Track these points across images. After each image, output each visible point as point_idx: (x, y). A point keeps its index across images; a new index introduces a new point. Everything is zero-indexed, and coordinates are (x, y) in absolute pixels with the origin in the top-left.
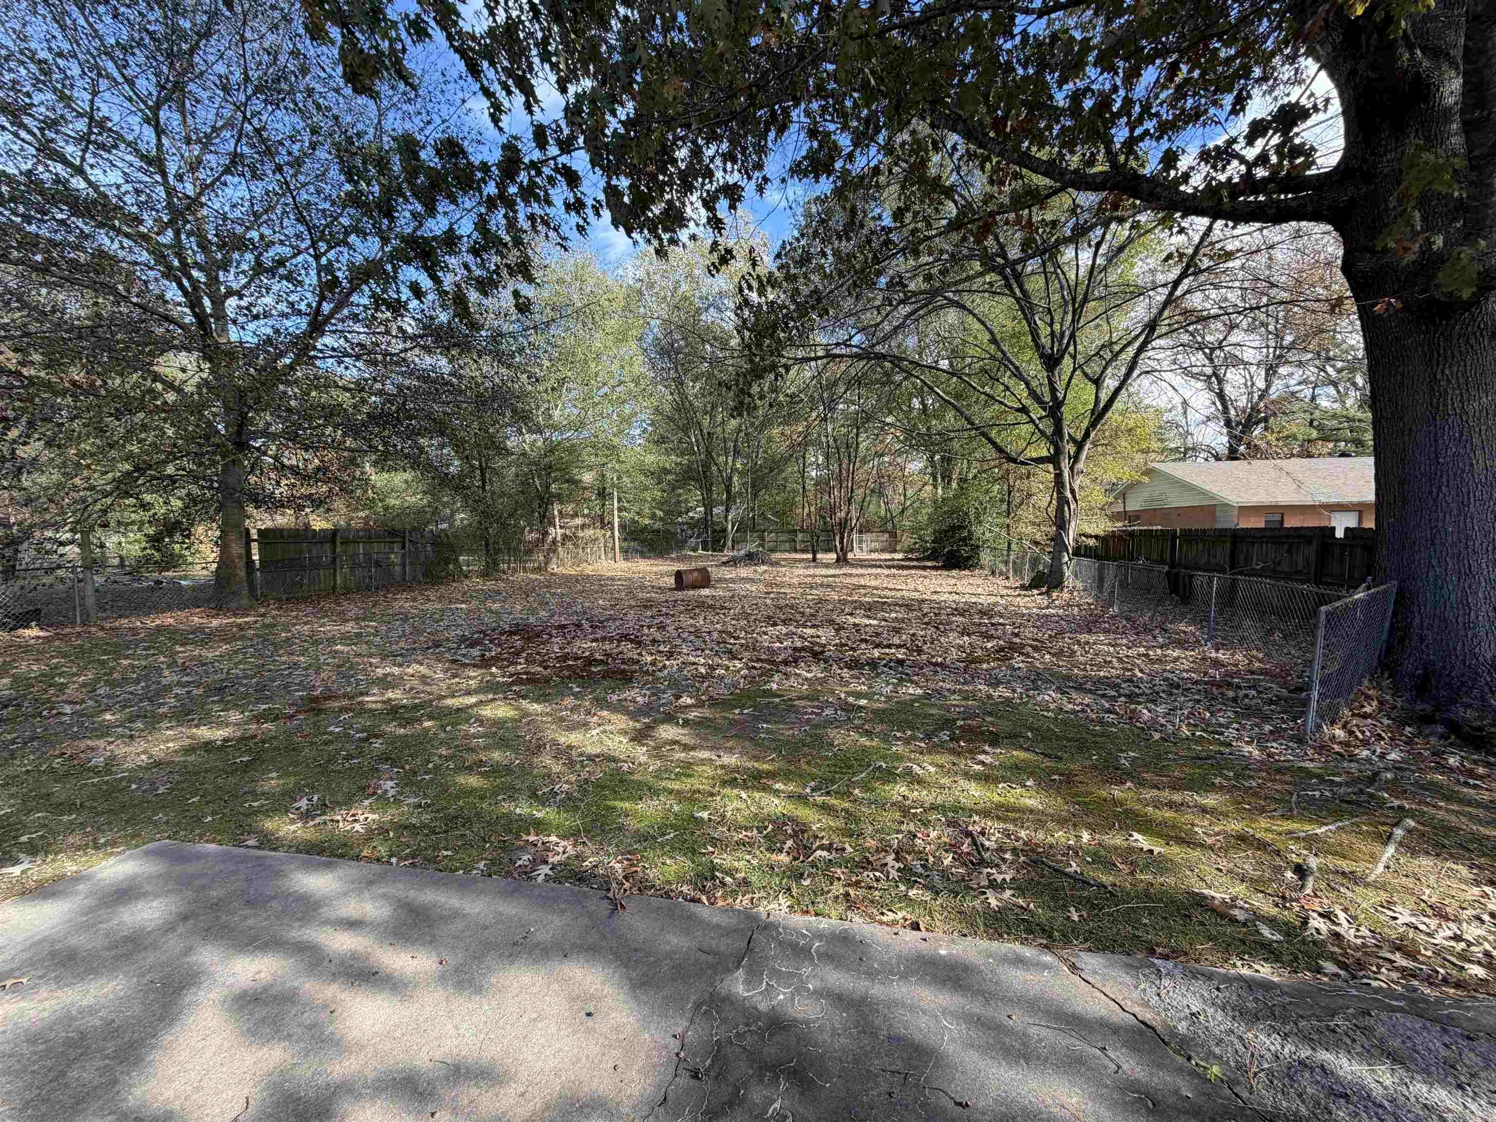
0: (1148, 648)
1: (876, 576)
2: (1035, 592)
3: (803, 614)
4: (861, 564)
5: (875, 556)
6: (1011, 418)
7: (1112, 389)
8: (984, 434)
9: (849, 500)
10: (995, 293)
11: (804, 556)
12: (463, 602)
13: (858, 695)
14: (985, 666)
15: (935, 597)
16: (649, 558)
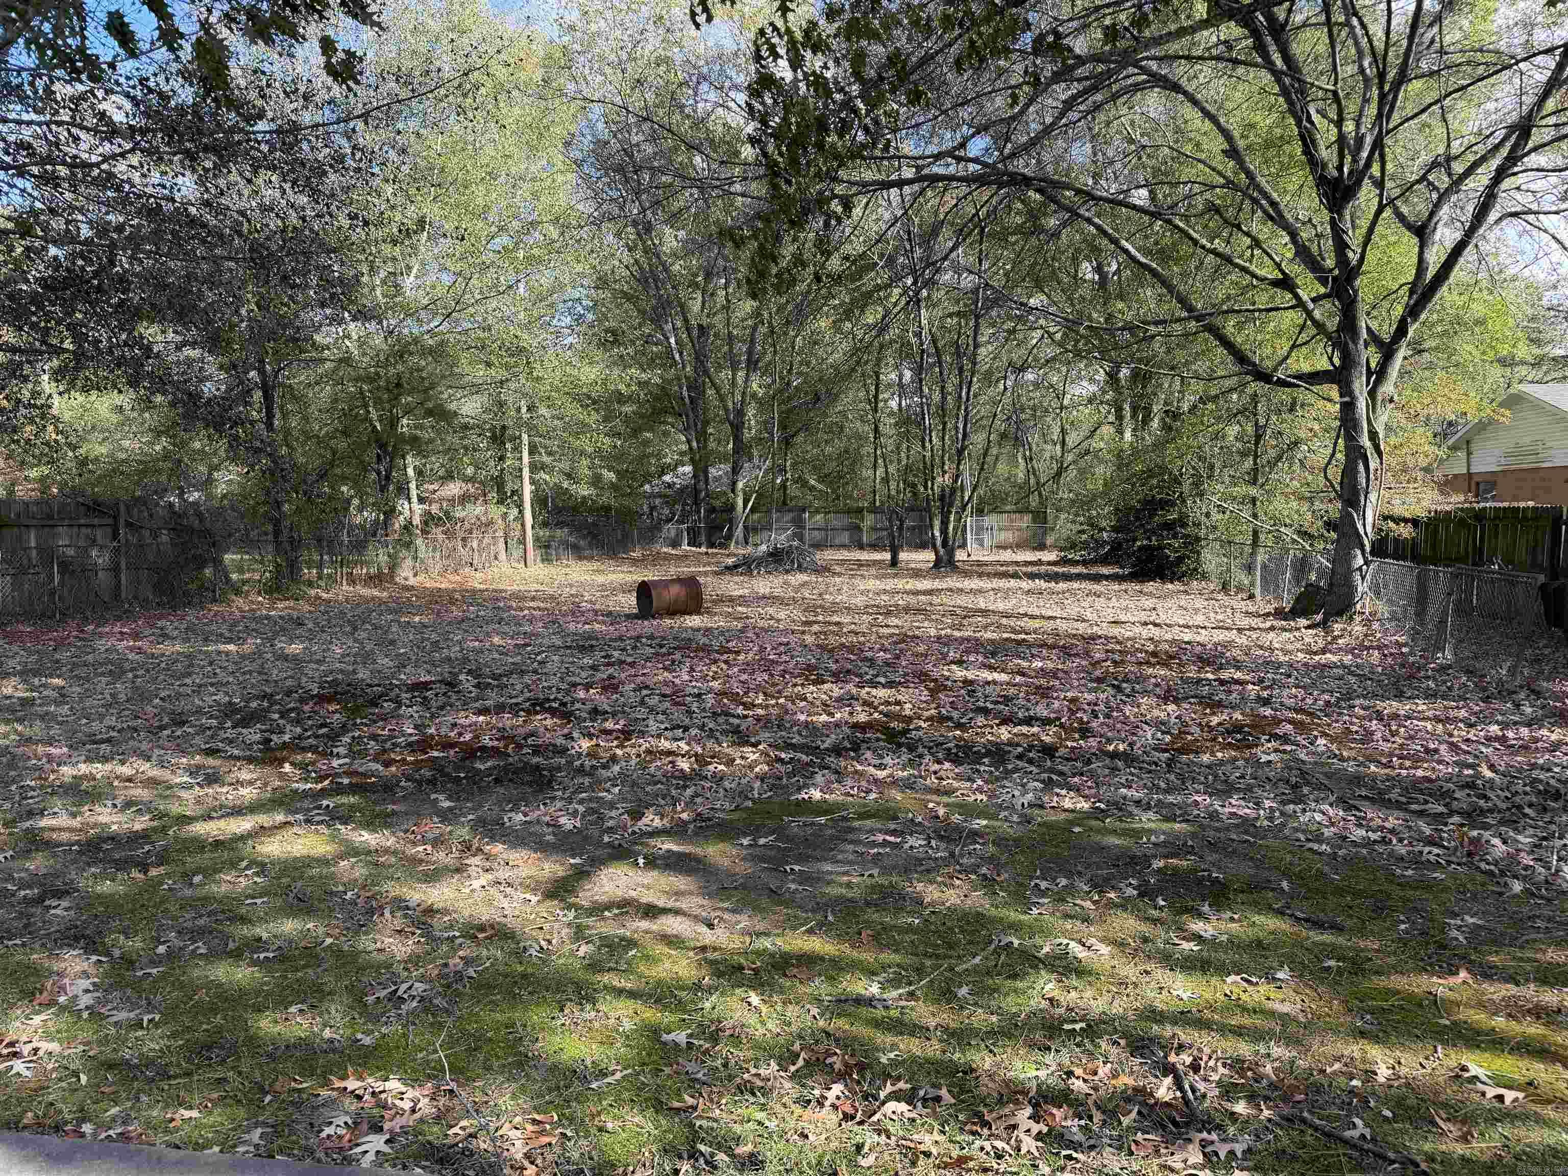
0: (1505, 726)
1: (1007, 594)
2: (1303, 622)
3: (871, 662)
4: (980, 570)
5: (1007, 556)
6: (1262, 300)
7: (1449, 245)
8: (1213, 330)
9: (960, 452)
10: (1236, 62)
11: (877, 556)
12: (230, 641)
13: (969, 811)
14: (1206, 758)
15: (1116, 631)
16: (590, 558)
